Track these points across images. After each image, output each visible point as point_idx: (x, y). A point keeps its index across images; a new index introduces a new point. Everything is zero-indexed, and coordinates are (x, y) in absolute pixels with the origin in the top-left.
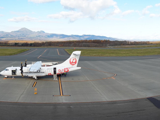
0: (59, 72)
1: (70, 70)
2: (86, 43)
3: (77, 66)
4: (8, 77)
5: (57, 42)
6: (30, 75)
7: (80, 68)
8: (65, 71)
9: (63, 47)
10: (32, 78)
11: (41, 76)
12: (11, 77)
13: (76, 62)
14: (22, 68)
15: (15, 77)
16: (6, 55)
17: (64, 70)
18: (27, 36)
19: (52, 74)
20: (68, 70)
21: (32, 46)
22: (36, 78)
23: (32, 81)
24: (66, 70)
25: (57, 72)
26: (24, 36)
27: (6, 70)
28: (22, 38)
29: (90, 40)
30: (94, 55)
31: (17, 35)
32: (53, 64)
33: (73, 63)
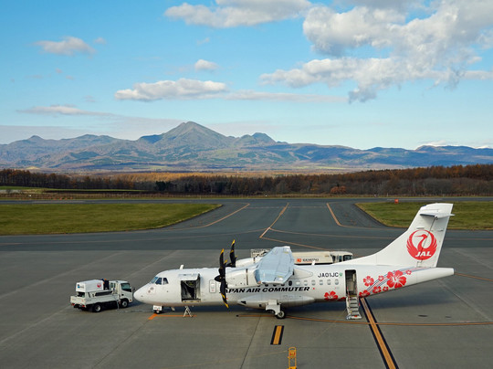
0: (366, 288)
1: (411, 279)
2: (441, 178)
3: (439, 265)
4: (167, 309)
5: (322, 176)
6: (253, 300)
7: (450, 271)
8: (390, 284)
9: (345, 197)
10: (261, 310)
11: (295, 303)
12: (180, 309)
13: (432, 249)
14: (222, 272)
15: (195, 309)
16: (131, 227)
17: (386, 279)
18: (201, 155)
19: (339, 297)
20: (404, 280)
21: (225, 192)
22: (277, 311)
23: (264, 324)
24: (396, 280)
25: (361, 287)
26: (192, 156)
27: (159, 282)
28: (183, 161)
29: (453, 168)
30: (481, 223)
31: (163, 152)
32: (334, 257)
33: (421, 249)
